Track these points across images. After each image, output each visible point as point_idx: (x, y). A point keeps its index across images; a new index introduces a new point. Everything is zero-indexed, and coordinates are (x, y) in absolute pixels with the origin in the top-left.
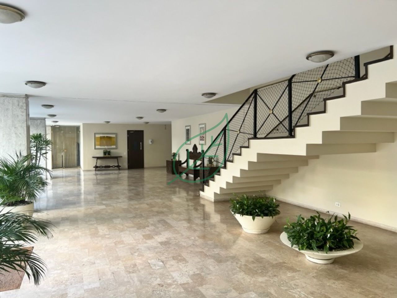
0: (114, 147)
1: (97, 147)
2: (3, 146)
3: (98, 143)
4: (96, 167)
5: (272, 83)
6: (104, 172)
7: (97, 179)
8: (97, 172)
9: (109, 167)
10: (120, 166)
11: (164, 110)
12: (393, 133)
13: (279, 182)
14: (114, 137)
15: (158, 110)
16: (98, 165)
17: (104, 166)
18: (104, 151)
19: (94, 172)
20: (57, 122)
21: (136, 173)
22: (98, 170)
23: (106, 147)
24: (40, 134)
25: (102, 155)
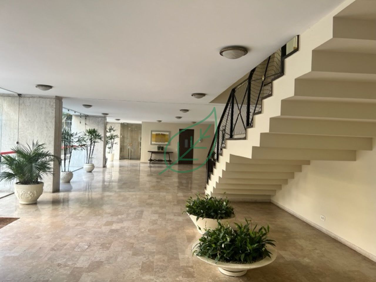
0: (166, 143)
1: (153, 143)
2: (37, 137)
3: (154, 139)
4: (151, 160)
5: (240, 83)
6: (157, 165)
7: (151, 171)
8: (152, 165)
9: (162, 161)
10: (171, 161)
11: (187, 111)
12: (372, 138)
13: (280, 187)
14: (167, 135)
15: (181, 110)
16: (152, 159)
17: (157, 159)
18: (158, 146)
19: (148, 165)
20: (119, 120)
21: (185, 168)
22: (153, 163)
23: (160, 143)
24: (94, 129)
25: (156, 150)
